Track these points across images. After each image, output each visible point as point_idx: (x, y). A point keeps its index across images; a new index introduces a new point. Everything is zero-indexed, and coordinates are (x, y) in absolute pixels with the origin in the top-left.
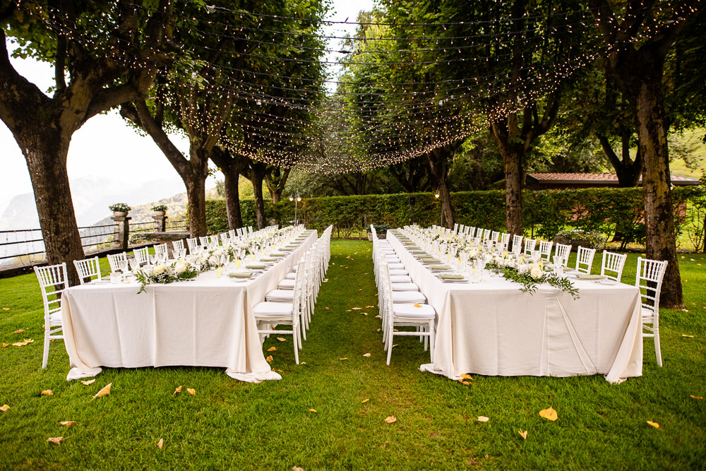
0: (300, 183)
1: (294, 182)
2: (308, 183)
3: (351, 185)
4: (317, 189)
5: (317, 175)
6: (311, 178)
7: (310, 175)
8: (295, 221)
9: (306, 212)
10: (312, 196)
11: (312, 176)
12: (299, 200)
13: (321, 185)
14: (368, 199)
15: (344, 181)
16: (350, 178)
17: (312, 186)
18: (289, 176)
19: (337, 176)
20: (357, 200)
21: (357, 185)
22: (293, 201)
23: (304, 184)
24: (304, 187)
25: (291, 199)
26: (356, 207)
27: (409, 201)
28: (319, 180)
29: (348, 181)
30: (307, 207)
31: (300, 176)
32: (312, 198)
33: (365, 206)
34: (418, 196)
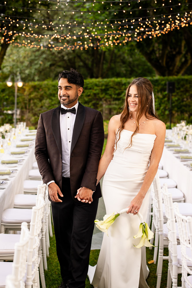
0: (22, 63)
1: (13, 61)
2: (31, 62)
3: (86, 65)
4: (43, 70)
5: (43, 52)
6: (36, 56)
7: (34, 52)
8: (14, 111)
9: (30, 100)
10: (36, 78)
11: (37, 53)
12: (20, 84)
13: (48, 64)
14: (111, 84)
15: (77, 60)
16: (84, 56)
17: (37, 66)
18: (7, 54)
19: (68, 54)
20: (96, 85)
21: (92, 65)
22: (13, 87)
23: (26, 63)
24: (27, 67)
25: (9, 84)
26: (95, 95)
27: (167, 87)
28: (45, 59)
29: (82, 61)
30: (30, 94)
31: (22, 53)
32: (36, 83)
33: (106, 94)
34: (179, 81)
